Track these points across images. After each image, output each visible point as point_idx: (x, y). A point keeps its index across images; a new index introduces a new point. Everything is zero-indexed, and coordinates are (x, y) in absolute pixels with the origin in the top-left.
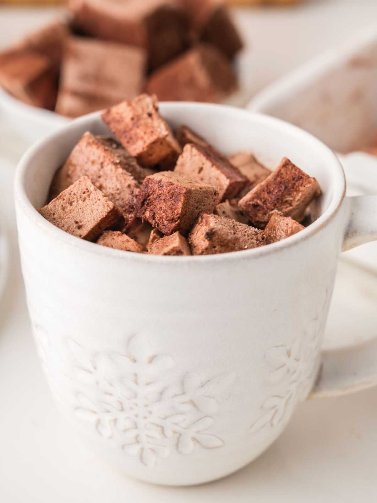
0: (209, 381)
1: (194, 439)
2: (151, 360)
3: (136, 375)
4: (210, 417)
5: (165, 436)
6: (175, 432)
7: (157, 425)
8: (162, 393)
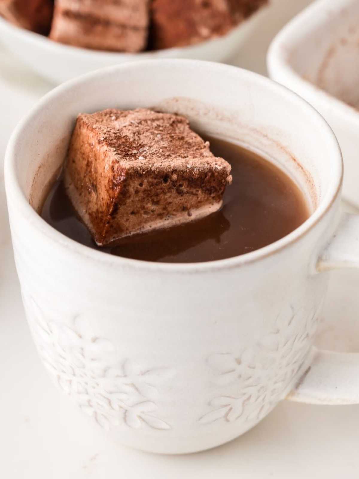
0: (148, 371)
1: (140, 417)
2: (94, 340)
3: (82, 349)
4: (153, 402)
5: (113, 409)
6: (121, 407)
7: (105, 397)
8: (105, 371)
